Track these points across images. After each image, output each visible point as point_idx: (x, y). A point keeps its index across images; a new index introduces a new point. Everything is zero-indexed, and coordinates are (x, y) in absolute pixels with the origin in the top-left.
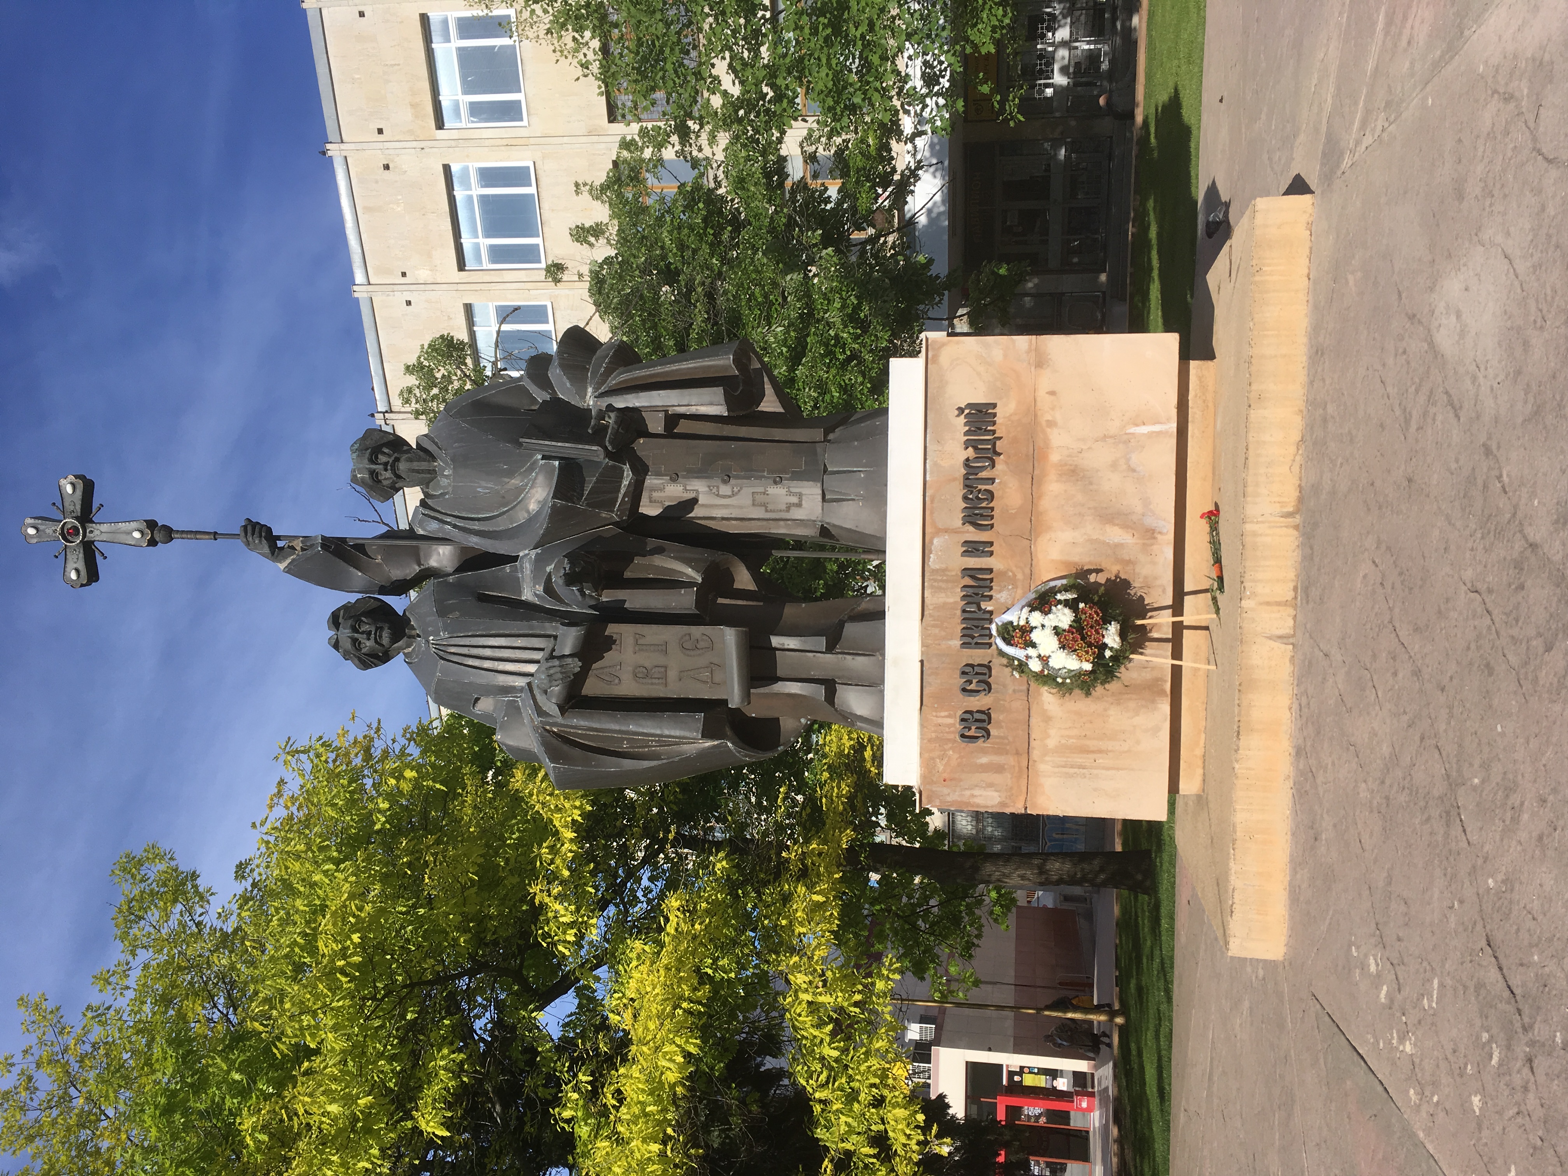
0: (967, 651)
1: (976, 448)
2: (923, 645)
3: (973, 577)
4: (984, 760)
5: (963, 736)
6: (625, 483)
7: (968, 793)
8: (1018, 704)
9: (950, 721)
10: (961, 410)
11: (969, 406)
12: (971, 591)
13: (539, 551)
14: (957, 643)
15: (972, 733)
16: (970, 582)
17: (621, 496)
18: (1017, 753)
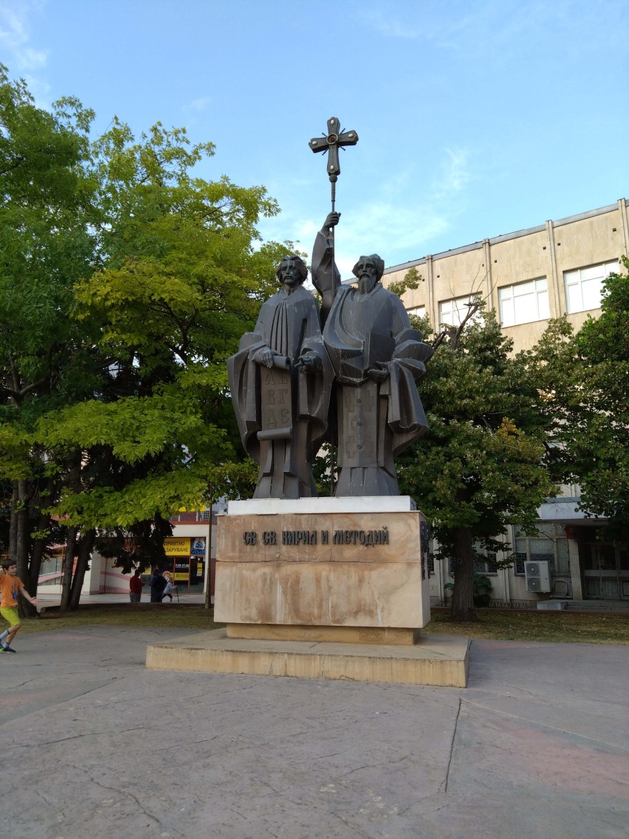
0: (281, 534)
1: (369, 535)
2: (284, 515)
3: (313, 536)
4: (237, 543)
5: (246, 533)
6: (355, 380)
7: (224, 536)
8: (260, 557)
9: (253, 528)
10: (386, 528)
11: (388, 532)
12: (307, 535)
13: (323, 344)
14: (285, 530)
15: (248, 538)
16: (311, 535)
17: (349, 378)
18: (240, 557)
